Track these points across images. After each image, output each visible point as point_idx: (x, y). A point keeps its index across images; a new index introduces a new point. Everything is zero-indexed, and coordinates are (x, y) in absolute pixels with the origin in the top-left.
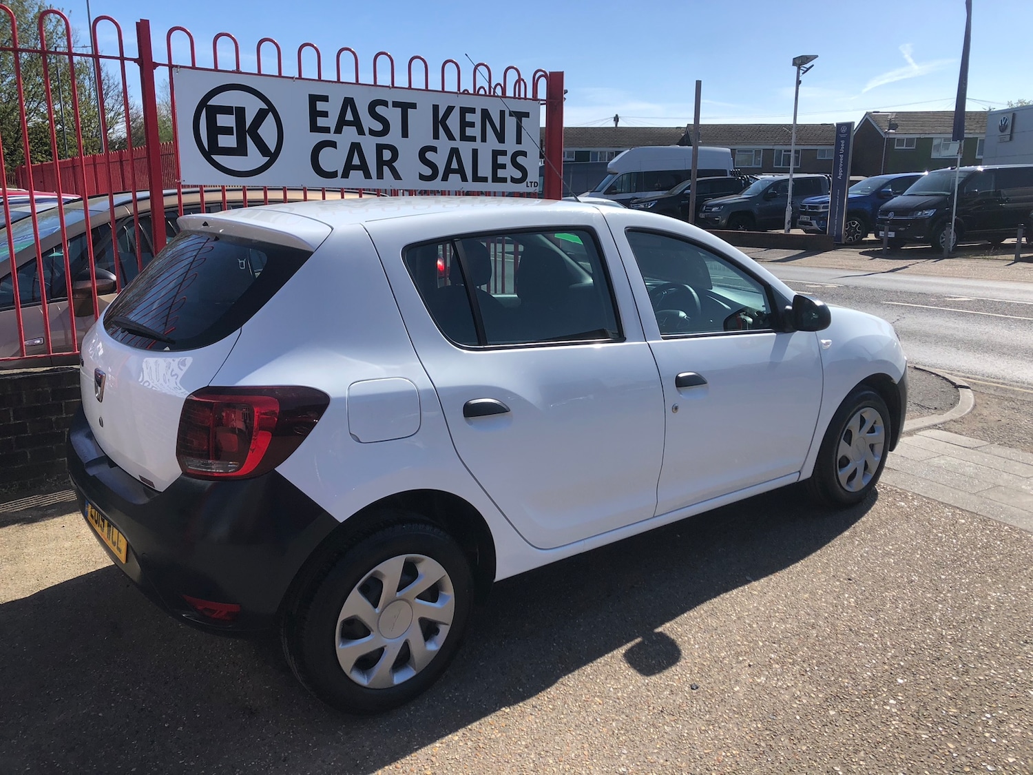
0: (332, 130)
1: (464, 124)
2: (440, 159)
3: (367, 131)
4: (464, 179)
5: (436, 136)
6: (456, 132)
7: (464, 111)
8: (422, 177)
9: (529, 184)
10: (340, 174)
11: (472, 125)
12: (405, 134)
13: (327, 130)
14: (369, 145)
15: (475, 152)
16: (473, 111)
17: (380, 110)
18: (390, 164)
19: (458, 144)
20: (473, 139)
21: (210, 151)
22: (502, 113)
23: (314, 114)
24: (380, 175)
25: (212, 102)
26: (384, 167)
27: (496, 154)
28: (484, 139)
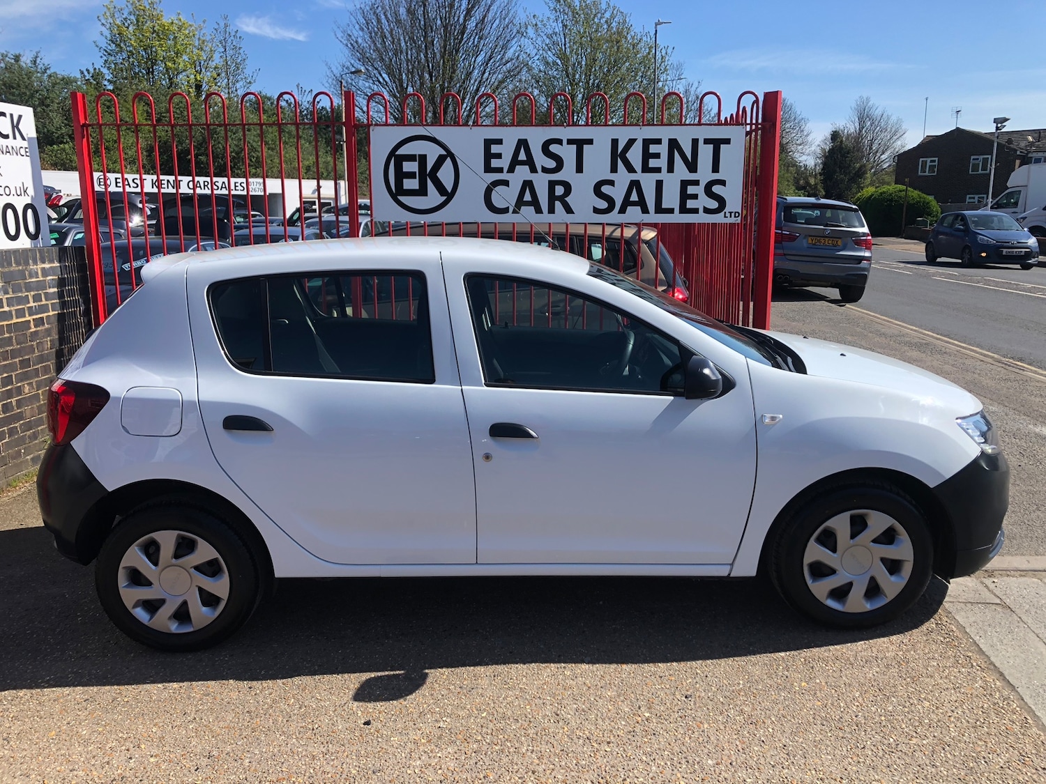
0: (505, 170)
1: (647, 156)
2: (618, 193)
3: (539, 169)
4: (645, 210)
5: (614, 169)
6: (637, 164)
7: (647, 143)
8: (596, 211)
9: (728, 215)
10: (511, 210)
11: (657, 156)
12: (579, 169)
13: (500, 170)
14: (541, 182)
15: (659, 184)
16: (658, 141)
17: (554, 148)
18: (562, 199)
19: (639, 176)
20: (658, 170)
21: (397, 193)
22: (695, 142)
23: (489, 156)
24: (551, 210)
25: (400, 152)
26: (556, 202)
27: (685, 184)
28: (671, 169)
